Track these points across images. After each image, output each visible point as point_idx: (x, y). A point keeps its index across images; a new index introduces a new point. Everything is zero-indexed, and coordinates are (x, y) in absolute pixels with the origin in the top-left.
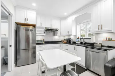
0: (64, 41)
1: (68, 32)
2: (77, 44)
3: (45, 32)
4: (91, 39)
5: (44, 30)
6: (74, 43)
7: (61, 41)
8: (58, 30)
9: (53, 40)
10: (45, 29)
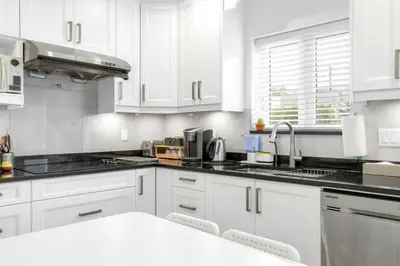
0: (162, 151)
1: (196, 89)
2: (253, 167)
3: (17, 79)
4: (339, 133)
5: (15, 63)
6: (235, 162)
7: (139, 153)
8: (123, 73)
9: (86, 148)
10: (18, 54)
